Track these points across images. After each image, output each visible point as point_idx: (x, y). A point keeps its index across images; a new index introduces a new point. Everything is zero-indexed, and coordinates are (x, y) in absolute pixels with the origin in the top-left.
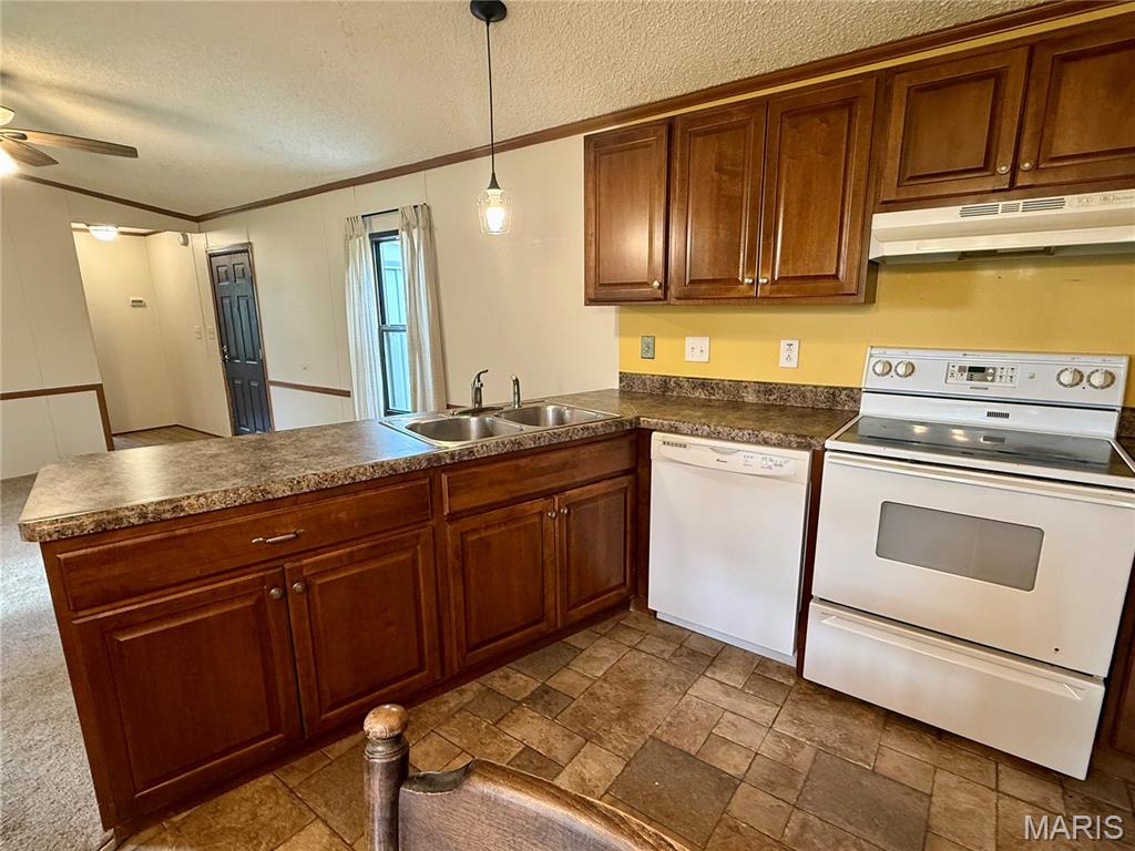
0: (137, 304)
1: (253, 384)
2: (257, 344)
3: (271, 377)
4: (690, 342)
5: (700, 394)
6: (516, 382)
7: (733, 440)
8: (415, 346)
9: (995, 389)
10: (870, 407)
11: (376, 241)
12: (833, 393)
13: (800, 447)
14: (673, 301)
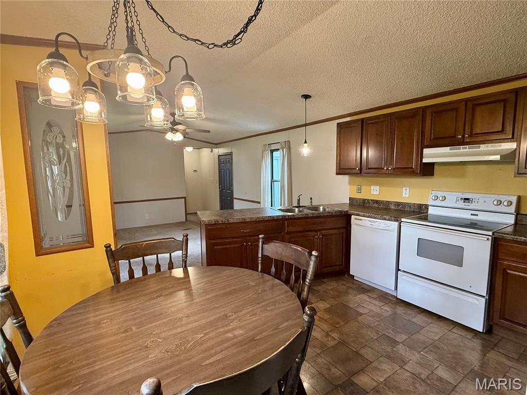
0: (195, 171)
1: (228, 198)
2: (231, 185)
3: (234, 197)
4: (372, 187)
5: (376, 205)
6: (311, 198)
7: (375, 218)
8: (282, 188)
9: (472, 206)
10: (432, 211)
11: (272, 151)
12: (420, 206)
13: (395, 221)
14: (363, 174)
